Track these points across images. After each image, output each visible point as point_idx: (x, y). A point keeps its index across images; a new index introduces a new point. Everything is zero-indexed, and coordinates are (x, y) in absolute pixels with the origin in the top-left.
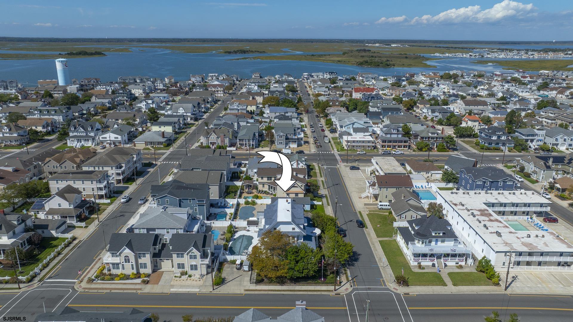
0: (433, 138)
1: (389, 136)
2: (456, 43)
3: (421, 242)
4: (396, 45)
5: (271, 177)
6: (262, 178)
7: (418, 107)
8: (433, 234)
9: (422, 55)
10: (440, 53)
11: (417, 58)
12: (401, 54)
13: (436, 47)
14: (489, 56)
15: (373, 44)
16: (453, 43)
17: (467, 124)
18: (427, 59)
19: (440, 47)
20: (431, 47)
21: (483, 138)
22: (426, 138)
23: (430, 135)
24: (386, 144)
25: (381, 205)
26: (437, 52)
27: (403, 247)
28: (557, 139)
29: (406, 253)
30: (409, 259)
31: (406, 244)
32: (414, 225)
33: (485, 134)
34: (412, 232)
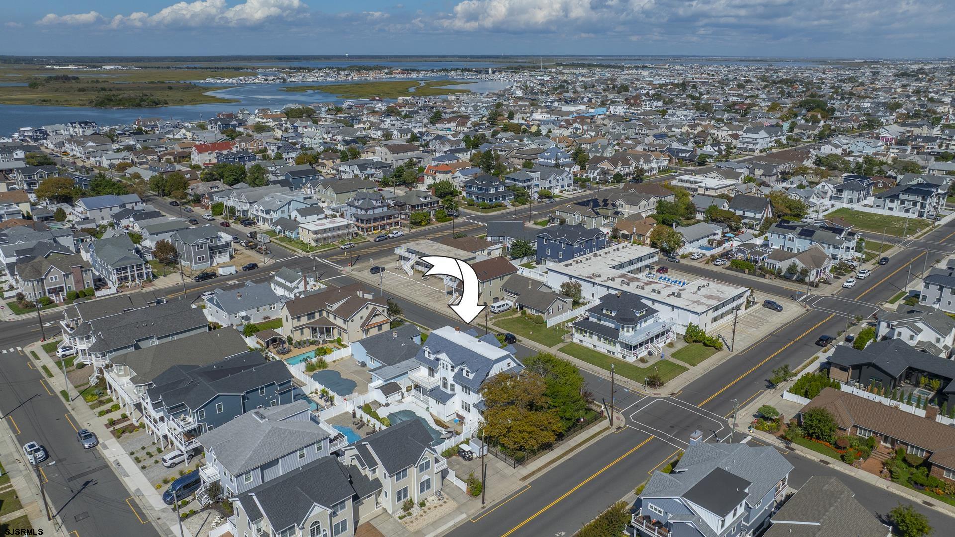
0: (426, 204)
1: (370, 212)
2: (211, 61)
3: (631, 329)
4: (113, 67)
5: (313, 313)
6: (299, 318)
7: (324, 165)
8: (638, 315)
9: (193, 82)
10: (214, 77)
11: (188, 87)
12: (152, 82)
13: (188, 68)
14: (293, 79)
15: (65, 65)
16: (207, 61)
17: (434, 178)
18: (207, 89)
19: (196, 68)
20: (180, 68)
21: (475, 193)
22: (418, 206)
23: (422, 199)
24: (372, 225)
25: (498, 307)
26: (208, 76)
27: (595, 346)
28: (550, 181)
29: (609, 352)
30: (620, 356)
31: (605, 339)
32: (605, 311)
33: (478, 188)
34: (599, 322)
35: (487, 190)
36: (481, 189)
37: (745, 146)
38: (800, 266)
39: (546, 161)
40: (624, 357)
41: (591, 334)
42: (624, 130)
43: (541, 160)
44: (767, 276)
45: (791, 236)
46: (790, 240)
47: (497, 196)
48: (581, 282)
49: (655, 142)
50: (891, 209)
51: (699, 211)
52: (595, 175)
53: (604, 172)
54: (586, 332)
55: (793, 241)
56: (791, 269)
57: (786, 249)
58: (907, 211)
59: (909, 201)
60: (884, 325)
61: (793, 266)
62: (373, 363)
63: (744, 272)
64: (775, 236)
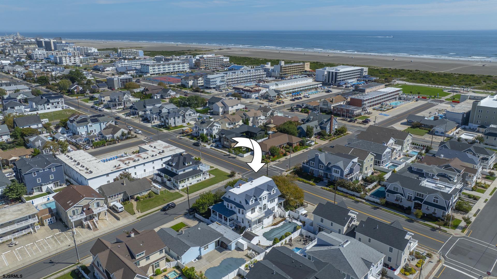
27: (191, 183)
29: (198, 181)
30: (203, 179)
31: (195, 176)
32: (187, 165)
34: (184, 172)
40: (205, 178)
41: (188, 179)
44: (117, 142)
46: (90, 127)
54: (185, 180)
55: (92, 126)
56: (123, 134)
57: (89, 132)
58: (56, 107)
59: (55, 102)
60: (205, 130)
61: (123, 133)
62: (208, 248)
63: (105, 146)
64: (81, 128)
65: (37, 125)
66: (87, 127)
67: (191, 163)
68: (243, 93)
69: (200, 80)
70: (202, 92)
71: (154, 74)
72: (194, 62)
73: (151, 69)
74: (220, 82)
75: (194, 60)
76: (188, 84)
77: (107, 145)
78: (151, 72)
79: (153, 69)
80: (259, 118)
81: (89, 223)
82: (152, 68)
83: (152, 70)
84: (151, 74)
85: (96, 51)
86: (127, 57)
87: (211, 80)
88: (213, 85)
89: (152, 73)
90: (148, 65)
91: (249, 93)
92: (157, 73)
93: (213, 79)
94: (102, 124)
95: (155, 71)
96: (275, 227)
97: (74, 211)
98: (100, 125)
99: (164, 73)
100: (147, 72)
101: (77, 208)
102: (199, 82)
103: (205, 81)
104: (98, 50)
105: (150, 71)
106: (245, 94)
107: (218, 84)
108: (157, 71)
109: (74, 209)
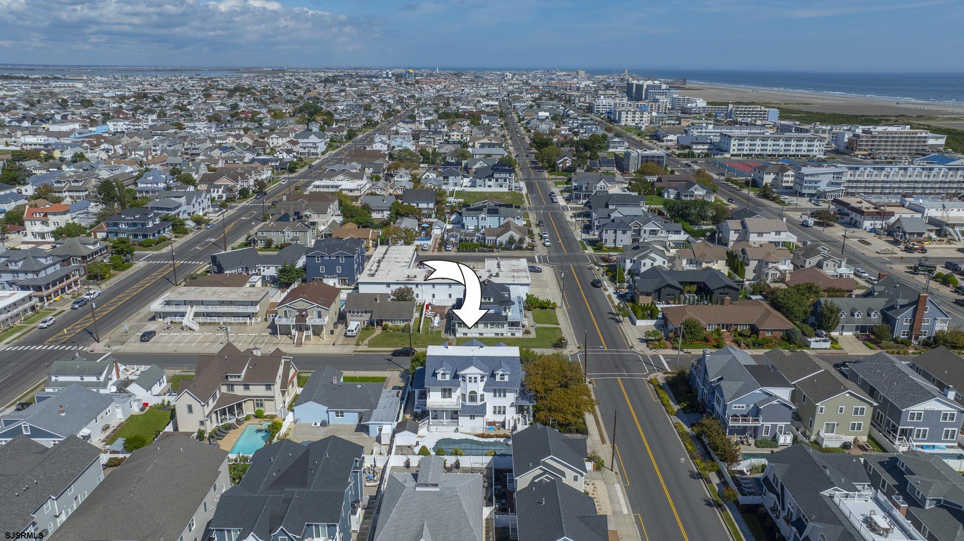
0: (96, 253)
1: (42, 274)
3: (510, 308)
17: (45, 223)
22: (89, 257)
23: (91, 247)
24: (51, 290)
27: (481, 334)
28: (194, 205)
29: (497, 334)
30: (509, 335)
33: (128, 224)
35: (143, 225)
36: (135, 225)
37: (307, 150)
38: (517, 237)
39: (149, 185)
40: (513, 334)
42: (170, 146)
43: (142, 185)
44: (495, 250)
45: (483, 216)
46: (483, 219)
47: (158, 229)
48: (409, 286)
49: (223, 155)
50: (490, 186)
51: (374, 211)
52: (220, 193)
53: (229, 189)
56: (511, 240)
57: (480, 228)
58: (501, 186)
59: (501, 178)
60: (628, 261)
61: (512, 238)
62: (341, 416)
63: (475, 251)
64: (469, 218)
65: (428, 204)
66: (478, 218)
67: (492, 300)
68: (848, 215)
69: (788, 176)
70: (774, 200)
71: (740, 155)
72: (846, 140)
73: (734, 145)
74: (828, 185)
75: (846, 136)
76: (762, 179)
77: (479, 251)
78: (734, 150)
79: (739, 145)
80: (770, 265)
81: (297, 335)
82: (737, 142)
83: (736, 148)
84: (732, 155)
85: (704, 104)
86: (740, 119)
87: (806, 178)
88: (809, 188)
89: (735, 153)
90: (730, 137)
91: (859, 216)
92: (745, 152)
93: (811, 175)
94: (502, 219)
95: (743, 150)
96: (481, 440)
97: (285, 312)
98: (499, 219)
99: (760, 155)
100: (727, 151)
101: (291, 310)
102: (785, 179)
103: (796, 177)
104: (708, 103)
105: (732, 148)
106: (851, 216)
107: (823, 187)
108: (746, 150)
109: (288, 309)
